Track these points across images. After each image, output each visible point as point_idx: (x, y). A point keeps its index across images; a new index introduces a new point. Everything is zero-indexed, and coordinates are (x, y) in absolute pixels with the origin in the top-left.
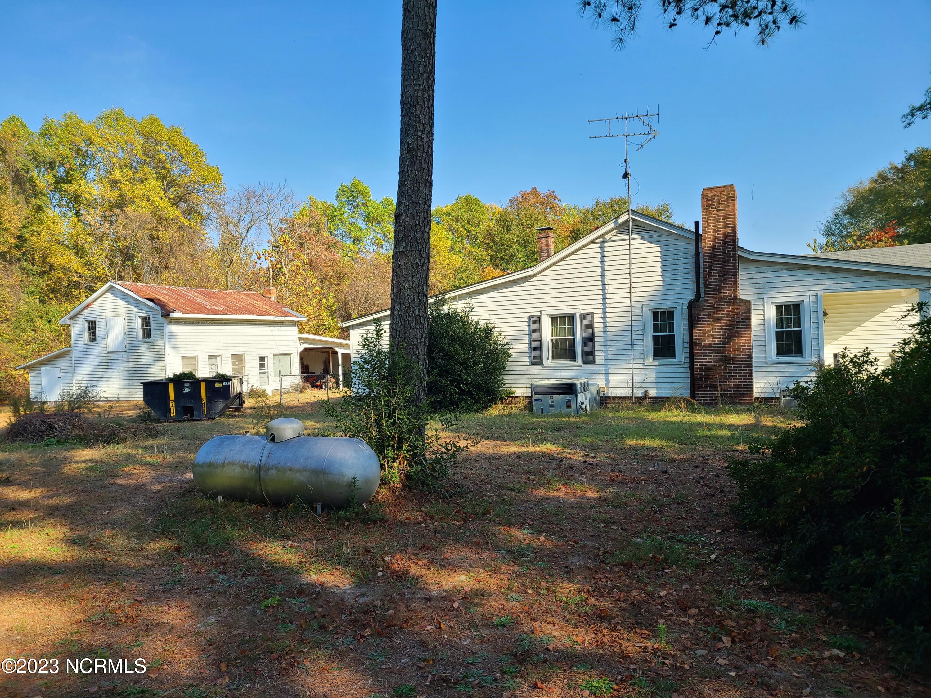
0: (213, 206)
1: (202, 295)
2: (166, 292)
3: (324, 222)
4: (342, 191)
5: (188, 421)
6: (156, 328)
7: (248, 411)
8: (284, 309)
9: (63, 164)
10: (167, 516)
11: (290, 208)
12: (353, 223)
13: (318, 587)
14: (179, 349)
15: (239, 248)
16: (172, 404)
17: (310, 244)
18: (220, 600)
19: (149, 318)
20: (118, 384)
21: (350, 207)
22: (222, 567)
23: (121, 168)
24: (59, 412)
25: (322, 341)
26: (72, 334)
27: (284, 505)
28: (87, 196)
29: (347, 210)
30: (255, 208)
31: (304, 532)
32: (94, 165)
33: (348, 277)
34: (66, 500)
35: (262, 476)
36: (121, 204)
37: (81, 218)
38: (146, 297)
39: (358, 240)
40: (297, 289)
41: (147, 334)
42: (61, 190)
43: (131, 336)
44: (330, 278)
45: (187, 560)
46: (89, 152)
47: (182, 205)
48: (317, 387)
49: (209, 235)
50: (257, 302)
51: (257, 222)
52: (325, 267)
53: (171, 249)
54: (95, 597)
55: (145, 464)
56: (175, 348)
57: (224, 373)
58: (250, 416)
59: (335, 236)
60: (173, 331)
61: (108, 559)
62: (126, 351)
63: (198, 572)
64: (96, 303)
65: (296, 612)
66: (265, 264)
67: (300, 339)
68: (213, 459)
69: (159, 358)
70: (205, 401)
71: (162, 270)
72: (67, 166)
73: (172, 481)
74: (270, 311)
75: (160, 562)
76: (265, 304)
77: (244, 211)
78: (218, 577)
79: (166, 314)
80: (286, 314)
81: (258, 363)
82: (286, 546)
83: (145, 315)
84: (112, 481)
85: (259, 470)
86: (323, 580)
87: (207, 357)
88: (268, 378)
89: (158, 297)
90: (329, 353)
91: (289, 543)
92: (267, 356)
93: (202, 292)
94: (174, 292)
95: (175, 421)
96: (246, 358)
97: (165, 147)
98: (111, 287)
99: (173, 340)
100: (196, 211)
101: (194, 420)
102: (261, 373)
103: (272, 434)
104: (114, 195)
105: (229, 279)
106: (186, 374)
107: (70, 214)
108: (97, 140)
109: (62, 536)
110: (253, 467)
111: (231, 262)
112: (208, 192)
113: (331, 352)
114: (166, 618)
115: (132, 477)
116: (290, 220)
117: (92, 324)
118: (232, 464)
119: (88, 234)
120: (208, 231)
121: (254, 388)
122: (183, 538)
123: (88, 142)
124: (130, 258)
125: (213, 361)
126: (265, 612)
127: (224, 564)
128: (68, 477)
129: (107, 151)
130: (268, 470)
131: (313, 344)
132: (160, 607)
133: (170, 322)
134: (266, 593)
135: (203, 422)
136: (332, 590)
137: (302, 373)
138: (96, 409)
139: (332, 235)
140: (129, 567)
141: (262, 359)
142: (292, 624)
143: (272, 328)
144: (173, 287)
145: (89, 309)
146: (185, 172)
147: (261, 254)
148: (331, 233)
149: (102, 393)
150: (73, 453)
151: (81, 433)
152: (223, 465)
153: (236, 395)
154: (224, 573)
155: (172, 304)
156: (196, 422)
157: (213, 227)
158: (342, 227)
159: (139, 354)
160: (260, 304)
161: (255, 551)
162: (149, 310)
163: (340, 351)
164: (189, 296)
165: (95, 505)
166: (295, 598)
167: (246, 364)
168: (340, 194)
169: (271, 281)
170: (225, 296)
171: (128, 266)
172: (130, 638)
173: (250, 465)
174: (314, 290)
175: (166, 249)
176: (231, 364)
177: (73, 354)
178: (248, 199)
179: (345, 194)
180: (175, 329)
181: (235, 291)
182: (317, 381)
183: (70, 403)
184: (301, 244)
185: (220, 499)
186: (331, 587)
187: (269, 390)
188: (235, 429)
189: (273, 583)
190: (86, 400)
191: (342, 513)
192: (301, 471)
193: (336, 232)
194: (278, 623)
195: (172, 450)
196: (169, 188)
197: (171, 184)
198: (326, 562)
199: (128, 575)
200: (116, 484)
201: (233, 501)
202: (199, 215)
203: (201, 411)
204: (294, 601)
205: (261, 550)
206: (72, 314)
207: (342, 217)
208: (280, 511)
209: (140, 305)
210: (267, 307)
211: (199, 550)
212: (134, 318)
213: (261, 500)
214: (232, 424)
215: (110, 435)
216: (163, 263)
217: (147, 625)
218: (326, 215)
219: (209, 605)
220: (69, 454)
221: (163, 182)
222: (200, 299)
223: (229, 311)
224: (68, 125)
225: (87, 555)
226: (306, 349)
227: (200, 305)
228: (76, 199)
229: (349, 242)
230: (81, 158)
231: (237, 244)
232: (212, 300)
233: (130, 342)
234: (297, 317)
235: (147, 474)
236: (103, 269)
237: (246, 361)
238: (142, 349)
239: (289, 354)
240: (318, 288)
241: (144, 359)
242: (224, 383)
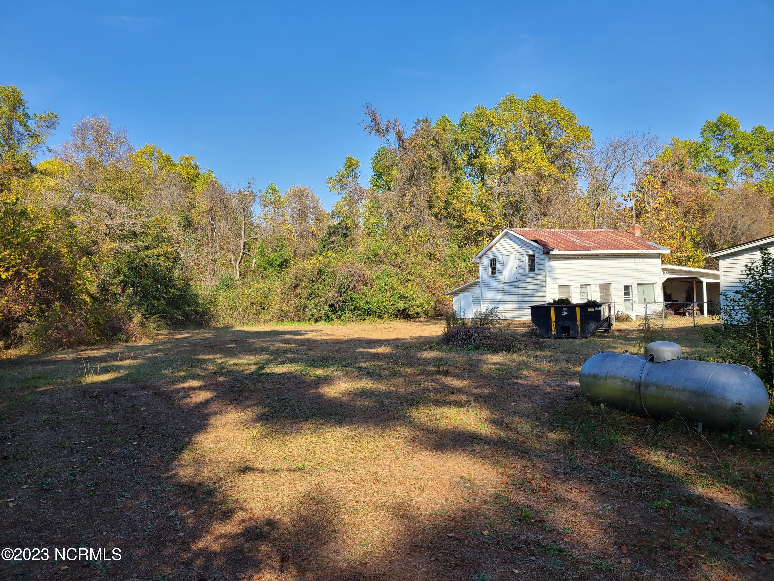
0: (583, 159)
1: (575, 235)
2: (547, 234)
3: (688, 159)
4: (708, 127)
5: (566, 338)
6: (539, 264)
7: (616, 333)
8: (648, 243)
9: (474, 145)
10: (560, 414)
11: (654, 151)
12: (719, 157)
13: (707, 501)
14: (557, 280)
15: (606, 192)
16: (553, 324)
17: (673, 181)
18: (613, 491)
19: (534, 255)
20: (511, 307)
21: (715, 141)
22: (611, 464)
23: (513, 140)
24: (475, 326)
25: (686, 272)
26: (480, 269)
27: (664, 419)
28: (490, 166)
29: (713, 145)
30: (621, 156)
31: (685, 447)
32: (494, 142)
33: (714, 209)
34: (485, 391)
35: (642, 391)
36: (512, 169)
37: (485, 183)
38: (532, 239)
39: (724, 172)
40: (660, 225)
41: (532, 268)
42: (472, 164)
43: (520, 270)
44: (693, 211)
45: (580, 452)
46: (491, 132)
47: (558, 162)
48: (680, 314)
49: (580, 185)
50: (622, 238)
51: (623, 168)
52: (688, 201)
53: (549, 199)
54: (514, 467)
55: (537, 370)
56: (554, 279)
57: (595, 300)
58: (618, 337)
59: (699, 171)
60: (552, 265)
61: (520, 440)
62: (517, 282)
63: (591, 464)
64: (496, 245)
65: (688, 519)
66: (630, 204)
67: (664, 270)
68: (597, 372)
69: (542, 286)
70: (579, 323)
71: (542, 217)
72: (476, 145)
73: (559, 386)
74: (635, 245)
75: (559, 450)
76: (629, 240)
77: (611, 159)
78: (608, 471)
79: (547, 251)
80: (650, 248)
81: (623, 291)
82: (669, 457)
83: (531, 253)
84: (515, 381)
85: (639, 385)
86: (711, 495)
87: (579, 286)
88: (632, 304)
89: (541, 238)
90: (692, 282)
91: (672, 455)
92: (631, 286)
93: (575, 232)
94: (553, 234)
95: (556, 338)
96: (612, 287)
97: (545, 117)
98: (507, 233)
99: (552, 272)
100: (569, 166)
101: (571, 338)
102: (625, 300)
103: (651, 355)
104: (507, 162)
105: (596, 220)
106: (564, 300)
107: (478, 181)
108: (496, 122)
109: (486, 417)
110: (633, 382)
111: (598, 205)
112: (579, 148)
113: (694, 282)
114: (569, 496)
115: (529, 379)
116: (653, 162)
117: (494, 262)
118: (614, 377)
119: (489, 194)
120: (579, 182)
121: (620, 313)
122: (575, 434)
123: (491, 125)
124: (517, 209)
125: (584, 289)
126: (657, 511)
127: (613, 462)
128: (484, 374)
129: (504, 129)
130: (647, 386)
131: (678, 275)
132: (564, 486)
133: (550, 258)
134: (655, 495)
135: (578, 340)
136: (722, 507)
137: (665, 300)
138: (498, 325)
139: (696, 171)
140: (535, 449)
141: (627, 288)
142: (684, 528)
143: (636, 260)
144: (552, 230)
145: (491, 250)
146: (561, 135)
147: (626, 195)
148: (694, 169)
149: (502, 314)
150: (485, 357)
151: (490, 343)
152: (606, 378)
153: (605, 319)
154: (613, 469)
155: (551, 244)
156: (572, 340)
157: (583, 177)
158: (706, 162)
159: (526, 284)
160: (625, 240)
161: (639, 456)
162: (534, 249)
163: (705, 281)
164: (565, 236)
165: (505, 397)
166: (684, 506)
167: (613, 292)
168: (705, 131)
169: (634, 219)
170: (594, 234)
171: (517, 215)
172: (544, 504)
173: (630, 380)
174: (677, 224)
175: (545, 200)
176: (599, 293)
177: (481, 284)
178: (615, 149)
179: (711, 130)
180: (554, 263)
181: (603, 230)
182: (680, 308)
183: (481, 319)
184: (664, 183)
185: (602, 405)
186: (721, 504)
187: (633, 315)
188: (607, 347)
189: (661, 487)
190: (492, 318)
191: (725, 436)
192: (680, 391)
193: (700, 168)
194: (671, 524)
195: (556, 361)
196: (548, 150)
197: (549, 147)
198: (713, 478)
199: (536, 455)
200: (518, 383)
201: (615, 409)
202: (571, 169)
203: (576, 331)
204: (684, 508)
205: (645, 456)
206: (480, 254)
207: (707, 153)
208: (660, 424)
209: (528, 245)
210: (632, 242)
211: (590, 446)
212: (523, 256)
213: (640, 412)
214: (603, 344)
215: (510, 345)
216: (543, 211)
217: (556, 498)
218: (690, 153)
219: (605, 494)
220: (483, 357)
221: (544, 146)
222: (573, 238)
223: (599, 248)
224: (477, 115)
225: (505, 434)
226: (669, 279)
227: (573, 243)
228: (482, 169)
229: (714, 175)
230: (485, 137)
231: (603, 189)
232: (584, 238)
233: (520, 275)
234: (661, 250)
235: (539, 378)
236: (499, 220)
237: (612, 290)
238: (529, 280)
239: (653, 284)
240: (681, 222)
241: (530, 288)
242: (596, 309)
